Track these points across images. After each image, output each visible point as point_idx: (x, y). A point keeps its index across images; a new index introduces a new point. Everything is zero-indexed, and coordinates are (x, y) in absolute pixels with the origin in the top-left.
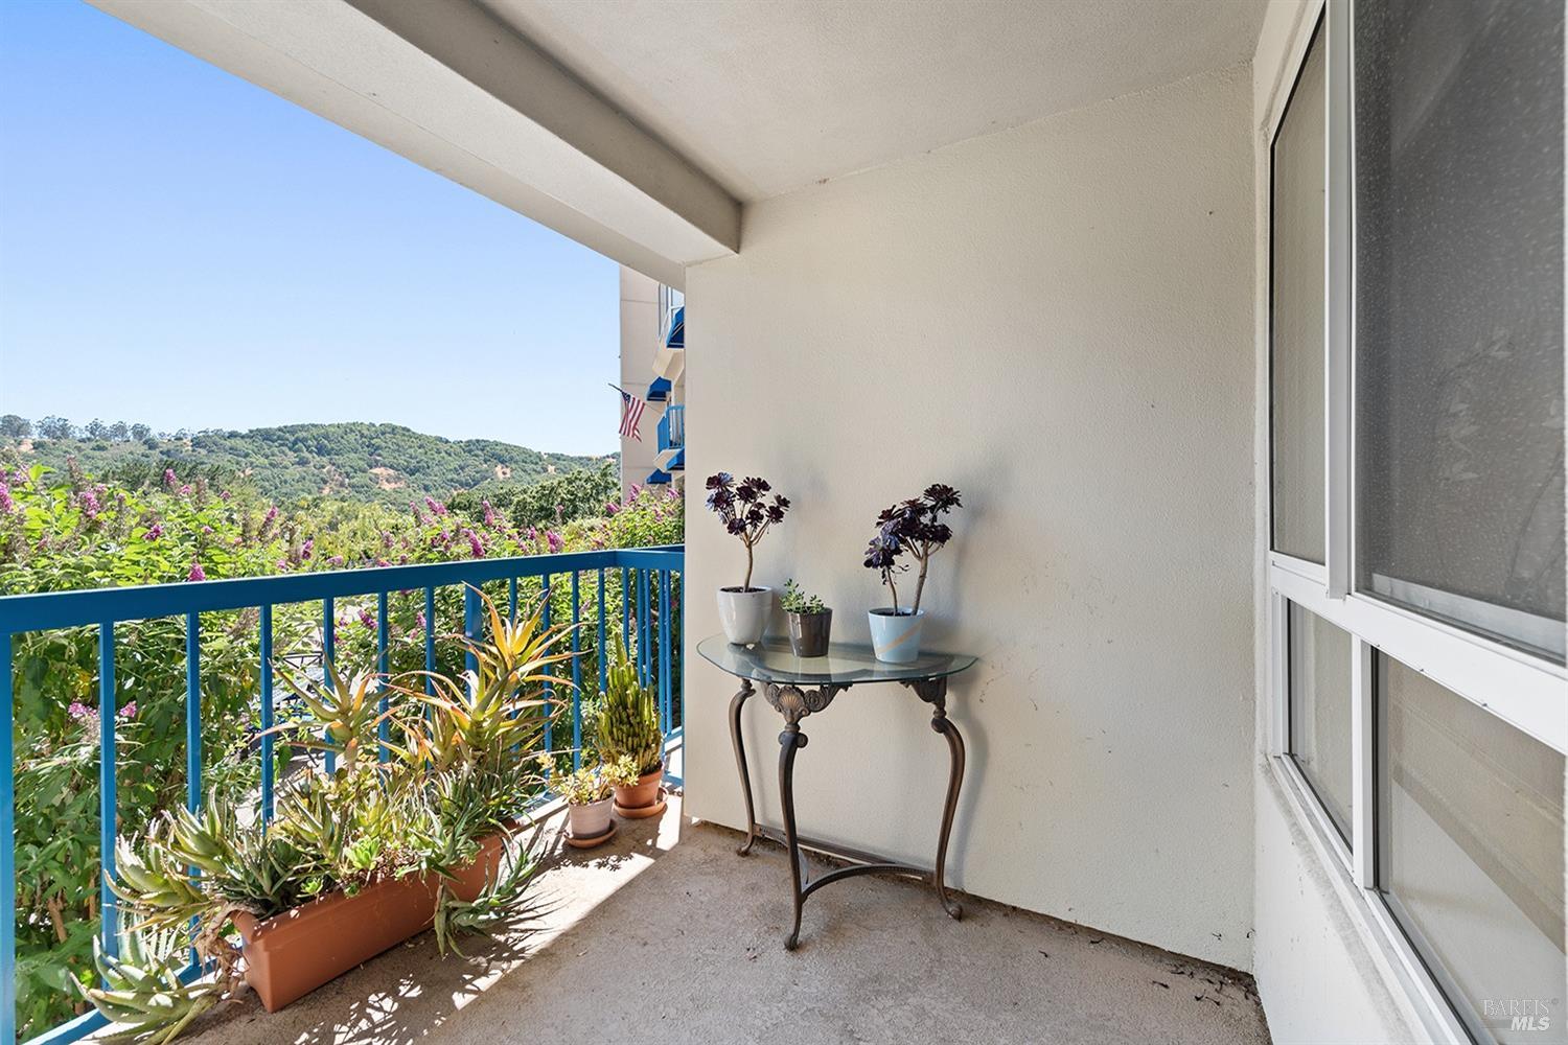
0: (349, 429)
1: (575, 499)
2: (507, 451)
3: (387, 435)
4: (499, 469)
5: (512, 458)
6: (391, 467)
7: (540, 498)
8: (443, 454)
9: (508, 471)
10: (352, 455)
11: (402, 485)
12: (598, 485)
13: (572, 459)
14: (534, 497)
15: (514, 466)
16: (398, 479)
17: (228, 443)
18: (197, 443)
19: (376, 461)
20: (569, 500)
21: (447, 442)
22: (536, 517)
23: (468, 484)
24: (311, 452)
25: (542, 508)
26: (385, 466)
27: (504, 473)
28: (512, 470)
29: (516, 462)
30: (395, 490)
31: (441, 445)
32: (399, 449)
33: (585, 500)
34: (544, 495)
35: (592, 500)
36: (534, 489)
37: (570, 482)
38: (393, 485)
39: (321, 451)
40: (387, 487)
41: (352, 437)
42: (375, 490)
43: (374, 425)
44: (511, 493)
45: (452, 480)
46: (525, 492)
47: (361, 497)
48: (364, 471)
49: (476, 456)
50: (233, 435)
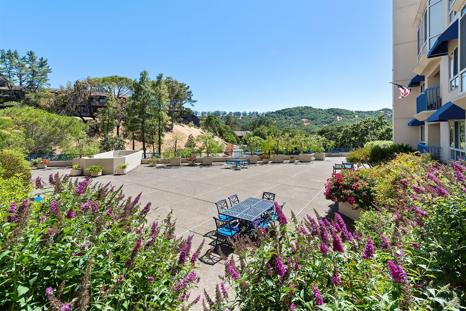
0: (297, 108)
1: (367, 129)
2: (341, 111)
3: (306, 109)
4: (338, 117)
5: (342, 114)
6: (307, 118)
7: (353, 129)
8: (321, 114)
9: (341, 118)
10: (297, 116)
11: (309, 123)
12: (377, 123)
13: (365, 112)
14: (351, 128)
15: (343, 116)
16: (308, 122)
17: (271, 115)
18: (266, 115)
19: (303, 117)
20: (365, 130)
21: (322, 110)
22: (351, 136)
23: (328, 123)
24: (288, 116)
25: (354, 132)
26: (305, 118)
27: (340, 119)
28: (343, 117)
29: (344, 115)
30: (308, 125)
31: (320, 111)
32: (309, 113)
33: (372, 129)
34: (354, 128)
35: (375, 129)
36: (350, 125)
37: (365, 123)
38: (307, 124)
39: (290, 115)
40: (306, 124)
41: (297, 111)
42: (303, 125)
43: (302, 107)
44: (342, 127)
45: (323, 122)
46: (347, 126)
47: (299, 127)
48: (300, 120)
49: (331, 113)
50: (273, 112)
